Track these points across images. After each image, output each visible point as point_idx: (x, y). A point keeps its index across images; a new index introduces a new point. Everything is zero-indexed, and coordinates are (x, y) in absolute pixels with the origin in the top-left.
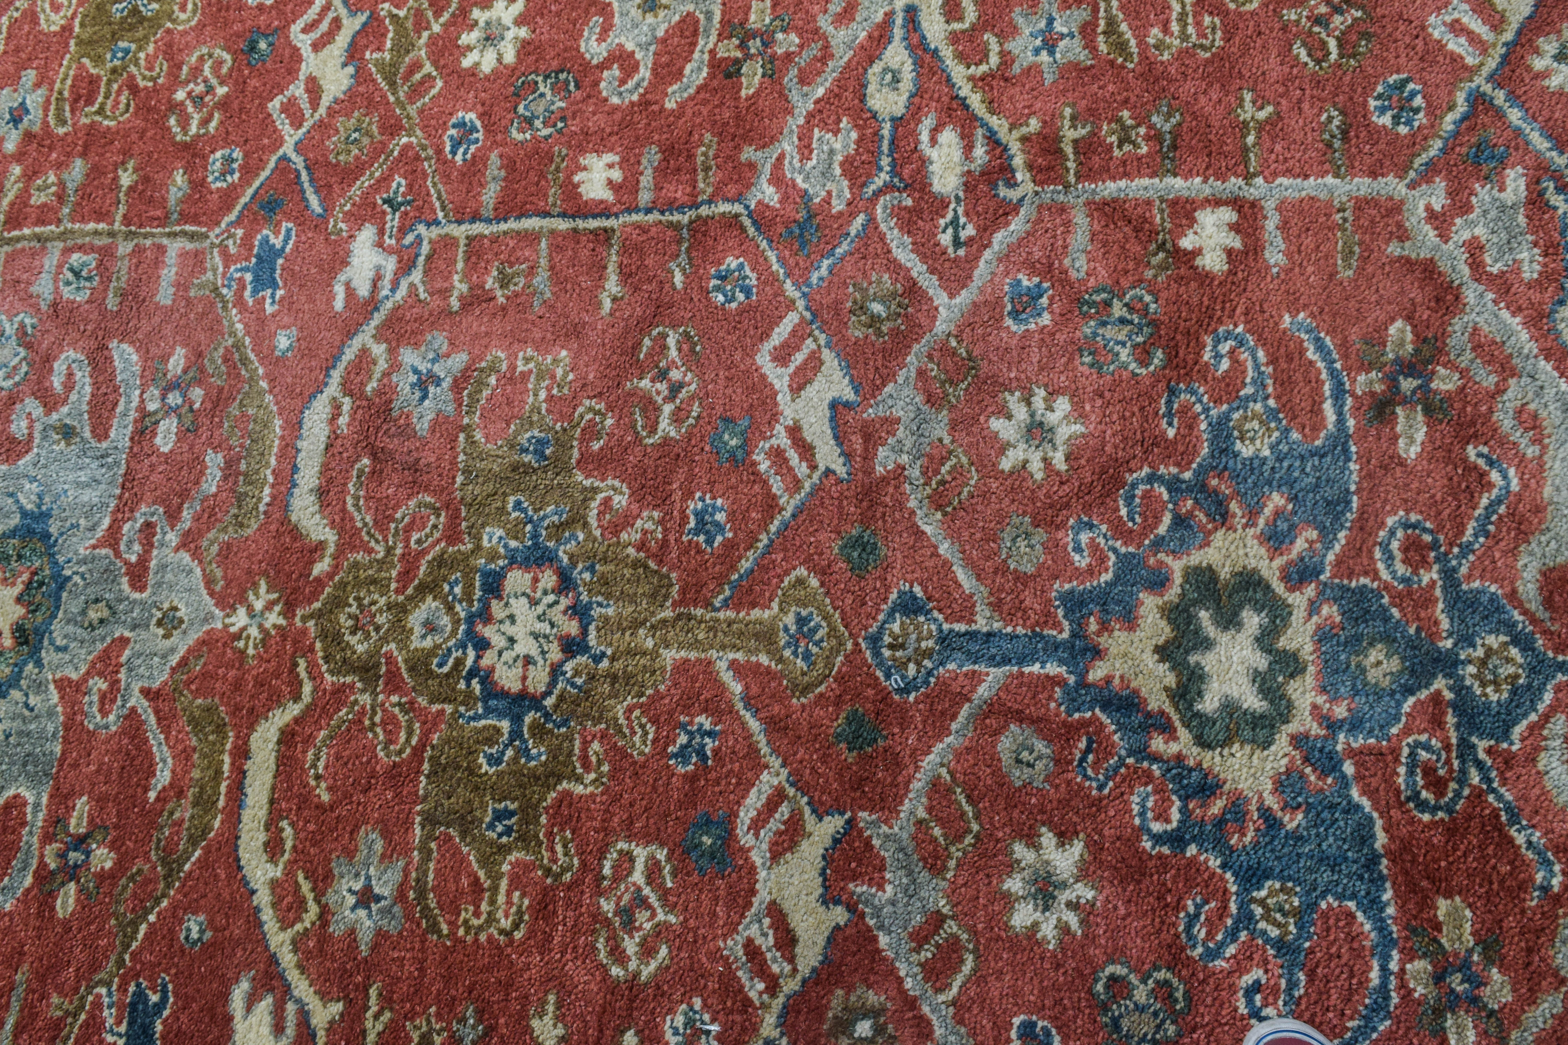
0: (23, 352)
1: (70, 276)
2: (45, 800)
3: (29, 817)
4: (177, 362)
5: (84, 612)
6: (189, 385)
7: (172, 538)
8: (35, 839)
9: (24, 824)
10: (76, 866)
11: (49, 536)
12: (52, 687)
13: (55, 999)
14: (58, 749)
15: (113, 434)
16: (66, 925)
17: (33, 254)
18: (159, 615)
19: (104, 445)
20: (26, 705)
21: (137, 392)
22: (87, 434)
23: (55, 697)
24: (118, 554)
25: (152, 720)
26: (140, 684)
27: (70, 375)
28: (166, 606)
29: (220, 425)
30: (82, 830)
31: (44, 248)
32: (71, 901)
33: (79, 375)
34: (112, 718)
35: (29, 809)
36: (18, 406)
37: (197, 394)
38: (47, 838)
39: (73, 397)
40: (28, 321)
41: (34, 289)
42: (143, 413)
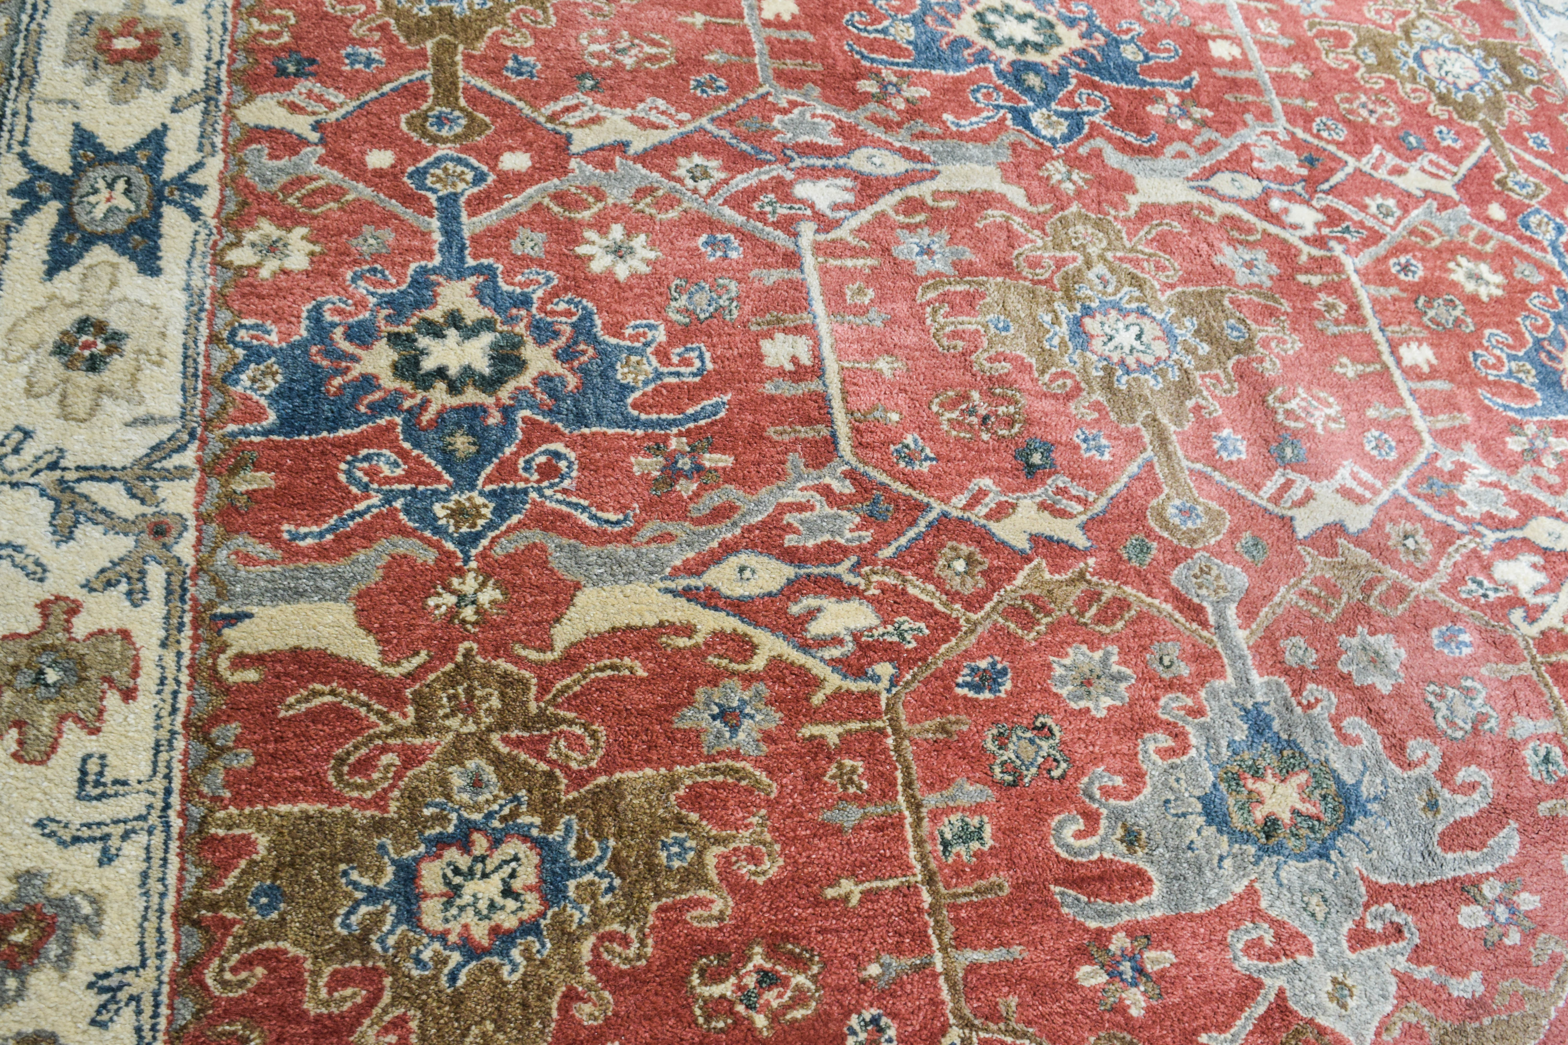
0: (1468, 727)
1: (1542, 753)
2: (1158, 914)
3: (1139, 902)
4: (1528, 901)
5: (1312, 891)
6: (1518, 925)
7: (1402, 964)
8: (1126, 918)
9: (1132, 898)
10: (1121, 974)
11: (1351, 823)
12: (1246, 882)
13: (1013, 1001)
14: (1200, 909)
15: (1450, 856)
16: (1073, 985)
17: (1543, 706)
18: (1340, 978)
19: (1439, 850)
20: (1221, 858)
21: (1490, 869)
22: (1439, 828)
23: (1239, 888)
24: (1367, 906)
25: (1261, 1010)
26: (1286, 986)
27: (1473, 786)
28: (1349, 982)
29: (1504, 977)
30: (1149, 968)
31: (1550, 715)
32: (1093, 982)
33: (1476, 796)
34: (1245, 961)
35: (1146, 899)
36: (1428, 741)
37: (1514, 938)
38: (1131, 931)
39: (1460, 799)
40: (1493, 723)
41: (1517, 719)
42: (1476, 882)
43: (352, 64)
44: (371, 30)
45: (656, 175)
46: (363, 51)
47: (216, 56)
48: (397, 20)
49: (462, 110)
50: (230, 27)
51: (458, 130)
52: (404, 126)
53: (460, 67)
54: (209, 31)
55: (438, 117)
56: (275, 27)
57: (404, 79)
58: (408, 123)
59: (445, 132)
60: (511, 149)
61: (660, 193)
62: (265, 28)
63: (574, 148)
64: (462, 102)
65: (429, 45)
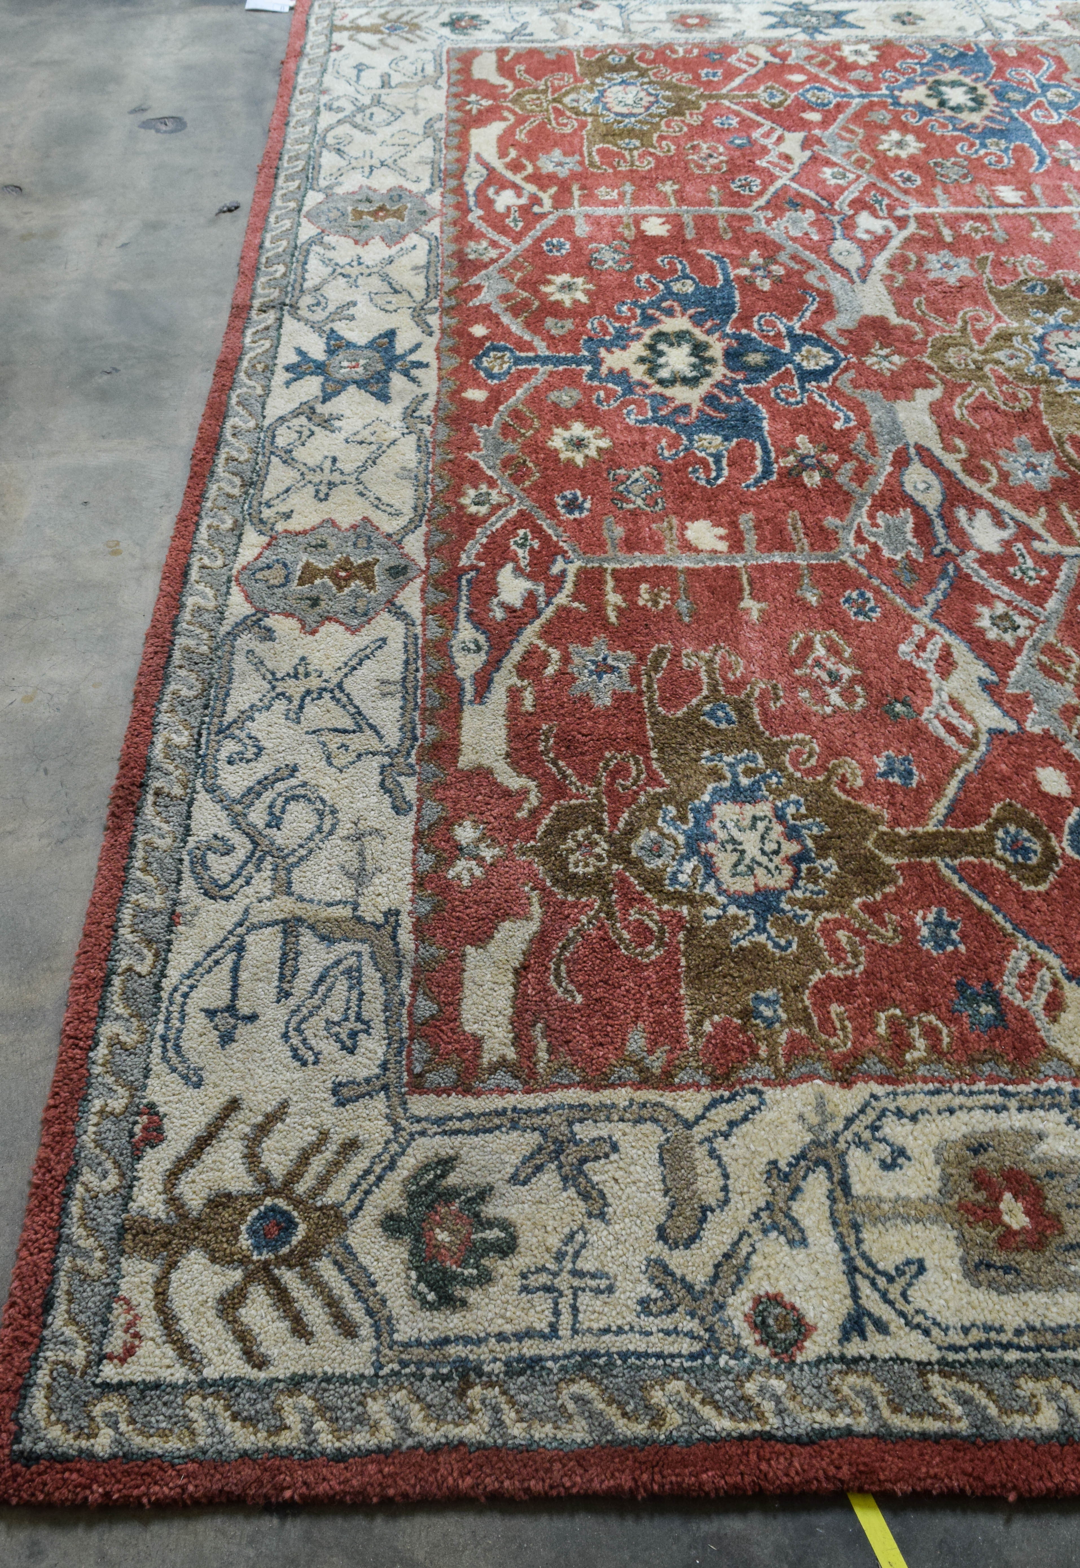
43: (953, 942)
44: (883, 924)
45: (1018, 659)
46: (925, 931)
47: (1000, 1100)
48: (853, 896)
49: (993, 828)
50: (931, 1086)
51: (1026, 833)
52: (1043, 888)
53: (920, 830)
54: (952, 1111)
55: (1015, 853)
56: (915, 1031)
57: (963, 887)
58: (1036, 883)
59: (1037, 847)
60: (1036, 783)
61: (1044, 659)
62: (921, 1043)
63: (1011, 726)
64: (980, 828)
65: (889, 860)
